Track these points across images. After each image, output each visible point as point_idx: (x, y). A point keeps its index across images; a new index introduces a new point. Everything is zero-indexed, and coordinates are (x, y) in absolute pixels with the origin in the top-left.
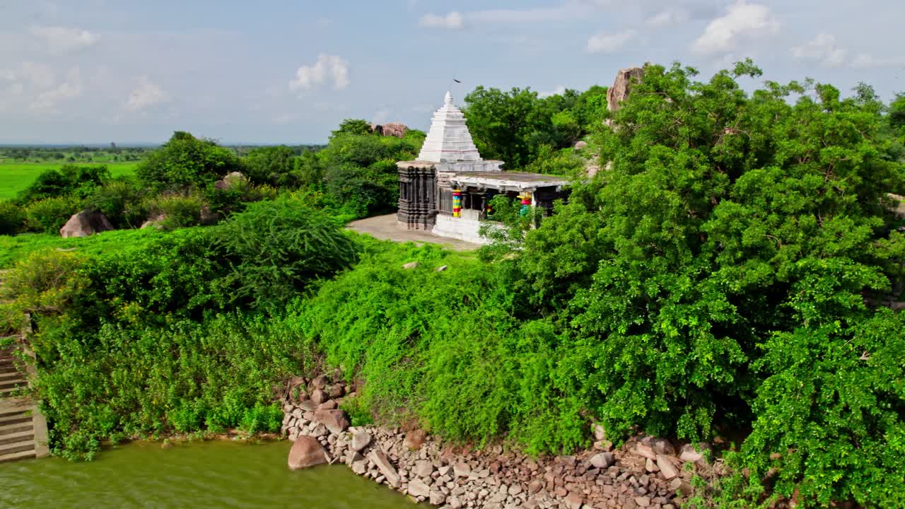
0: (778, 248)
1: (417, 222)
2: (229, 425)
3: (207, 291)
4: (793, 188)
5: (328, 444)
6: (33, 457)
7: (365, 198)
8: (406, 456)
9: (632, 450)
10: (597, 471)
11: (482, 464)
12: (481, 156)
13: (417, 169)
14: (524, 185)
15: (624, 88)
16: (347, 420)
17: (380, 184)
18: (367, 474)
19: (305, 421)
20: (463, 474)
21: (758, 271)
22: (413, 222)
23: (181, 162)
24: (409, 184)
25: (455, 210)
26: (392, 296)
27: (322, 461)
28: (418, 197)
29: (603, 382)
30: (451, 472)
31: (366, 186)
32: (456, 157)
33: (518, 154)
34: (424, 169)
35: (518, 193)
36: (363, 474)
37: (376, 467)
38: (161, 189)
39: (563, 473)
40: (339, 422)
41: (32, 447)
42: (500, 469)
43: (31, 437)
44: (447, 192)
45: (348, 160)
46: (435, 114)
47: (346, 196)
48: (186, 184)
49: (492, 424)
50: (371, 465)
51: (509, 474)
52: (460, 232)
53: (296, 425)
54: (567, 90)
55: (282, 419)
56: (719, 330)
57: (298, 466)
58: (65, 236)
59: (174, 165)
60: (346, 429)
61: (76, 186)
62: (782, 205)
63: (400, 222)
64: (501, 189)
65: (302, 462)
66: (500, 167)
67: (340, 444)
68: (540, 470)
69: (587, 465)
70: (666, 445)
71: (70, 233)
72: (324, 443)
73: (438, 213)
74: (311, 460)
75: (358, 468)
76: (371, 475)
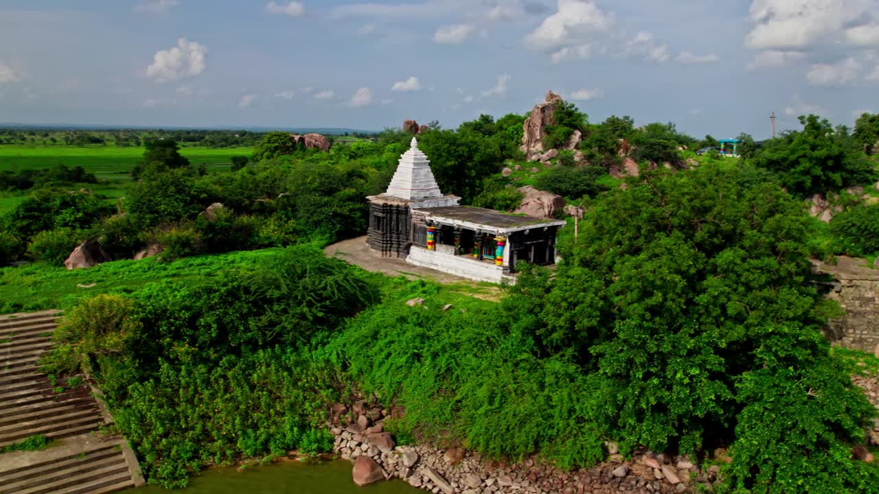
0: (748, 313)
1: (390, 251)
2: (290, 448)
3: (247, 330)
4: (756, 268)
5: (382, 462)
6: (133, 486)
7: (334, 225)
8: (451, 469)
9: (638, 461)
10: (619, 479)
11: (520, 475)
12: (442, 192)
13: (391, 206)
14: (502, 230)
15: (540, 121)
16: (394, 441)
17: (345, 211)
18: (423, 487)
19: (356, 443)
20: (505, 484)
21: (738, 332)
22: (386, 251)
23: (169, 196)
24: (383, 218)
25: (429, 243)
26: (423, 337)
27: (381, 477)
28: (391, 229)
29: (631, 417)
30: (496, 483)
31: (335, 215)
32: (422, 195)
33: (468, 188)
34: (398, 206)
35: (494, 236)
36: (419, 487)
37: (430, 481)
38: (154, 223)
39: (591, 481)
40: (388, 442)
41: (129, 478)
42: (537, 480)
43: (126, 469)
44: (421, 228)
45: (315, 190)
46: (402, 155)
47: (317, 224)
48: (178, 218)
49: (530, 446)
50: (426, 479)
51: (545, 483)
52: (435, 262)
53: (348, 446)
54: (482, 116)
55: (334, 441)
56: (713, 376)
57: (364, 483)
58: (70, 268)
59: (164, 199)
60: (393, 449)
61: (57, 213)
62: (750, 281)
63: (372, 250)
64: (478, 231)
65: (367, 479)
66: (458, 202)
67: (391, 461)
68: (570, 479)
69: (610, 476)
70: (665, 457)
71: (74, 265)
72: (379, 461)
73: (411, 244)
74: (374, 476)
75: (414, 481)
76: (426, 487)
